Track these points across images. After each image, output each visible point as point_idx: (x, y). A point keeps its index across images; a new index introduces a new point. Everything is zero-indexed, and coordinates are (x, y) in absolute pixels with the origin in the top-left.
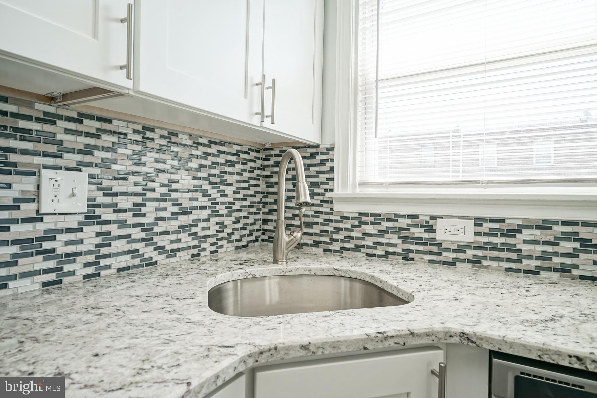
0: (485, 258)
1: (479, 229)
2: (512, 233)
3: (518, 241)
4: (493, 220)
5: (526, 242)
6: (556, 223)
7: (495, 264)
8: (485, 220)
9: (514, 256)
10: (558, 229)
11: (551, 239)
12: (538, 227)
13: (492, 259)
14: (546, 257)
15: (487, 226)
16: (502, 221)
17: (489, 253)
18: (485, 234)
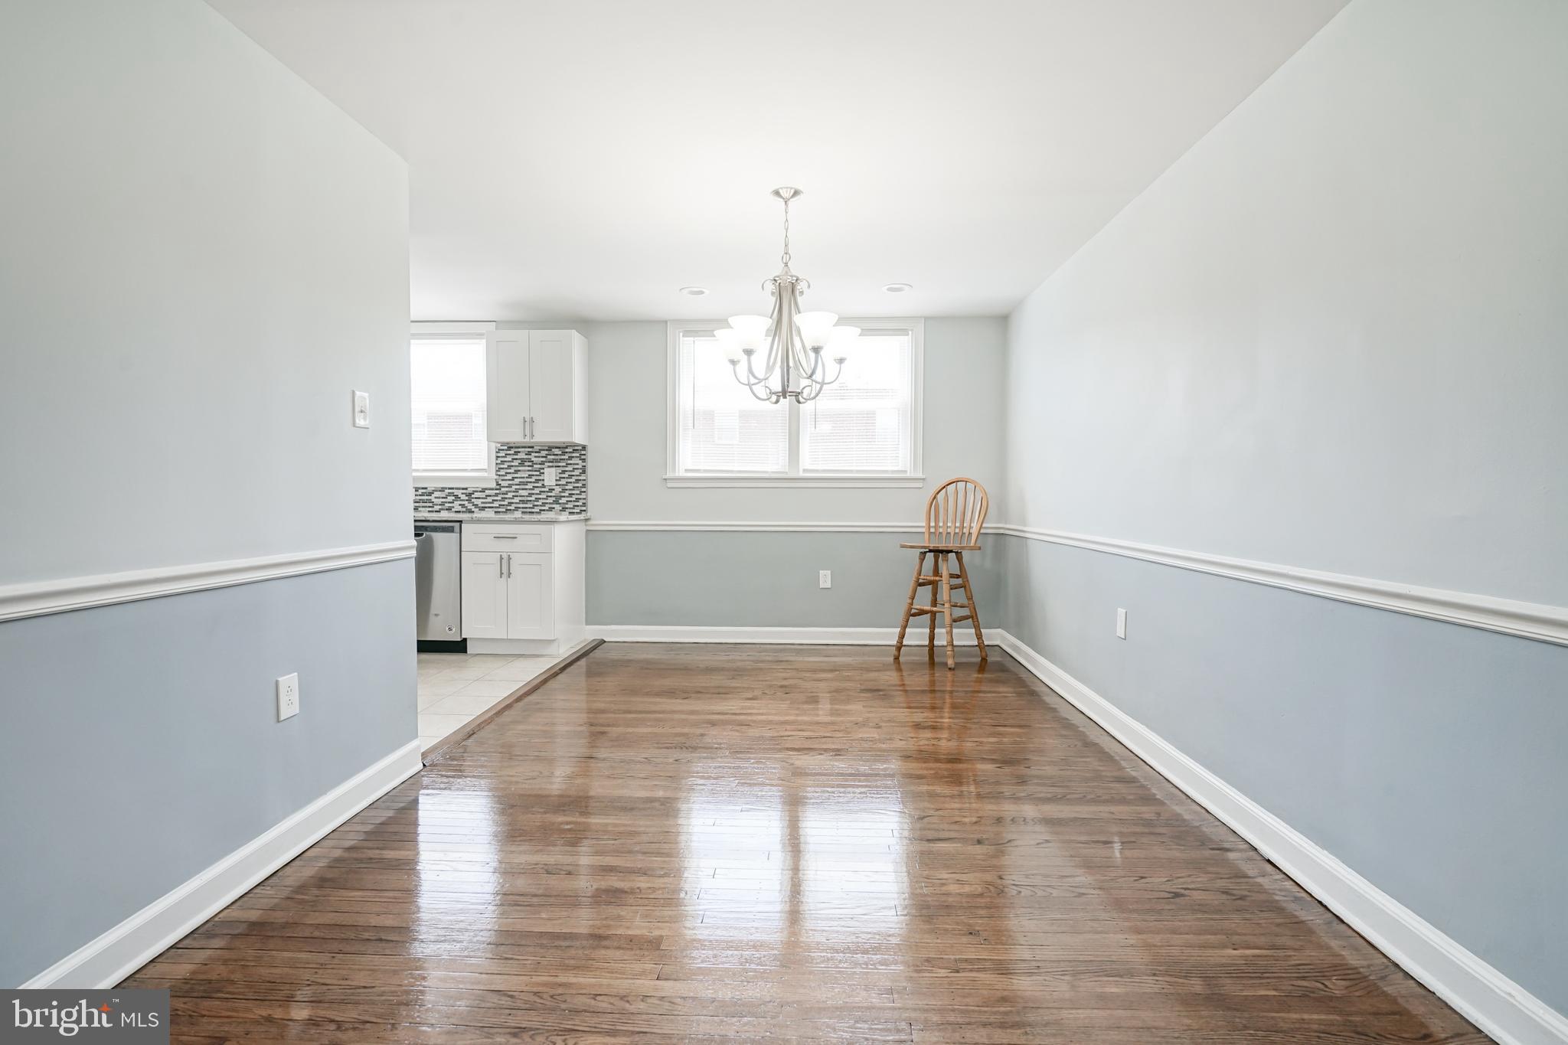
0: (420, 507)
1: (417, 493)
2: (430, 494)
3: (432, 498)
4: (423, 488)
5: (436, 498)
6: (446, 488)
7: (424, 509)
8: (419, 488)
9: (431, 505)
10: (447, 491)
11: (444, 496)
12: (440, 491)
13: (423, 507)
14: (443, 504)
15: (421, 491)
16: (426, 488)
17: (421, 504)
18: (420, 495)
